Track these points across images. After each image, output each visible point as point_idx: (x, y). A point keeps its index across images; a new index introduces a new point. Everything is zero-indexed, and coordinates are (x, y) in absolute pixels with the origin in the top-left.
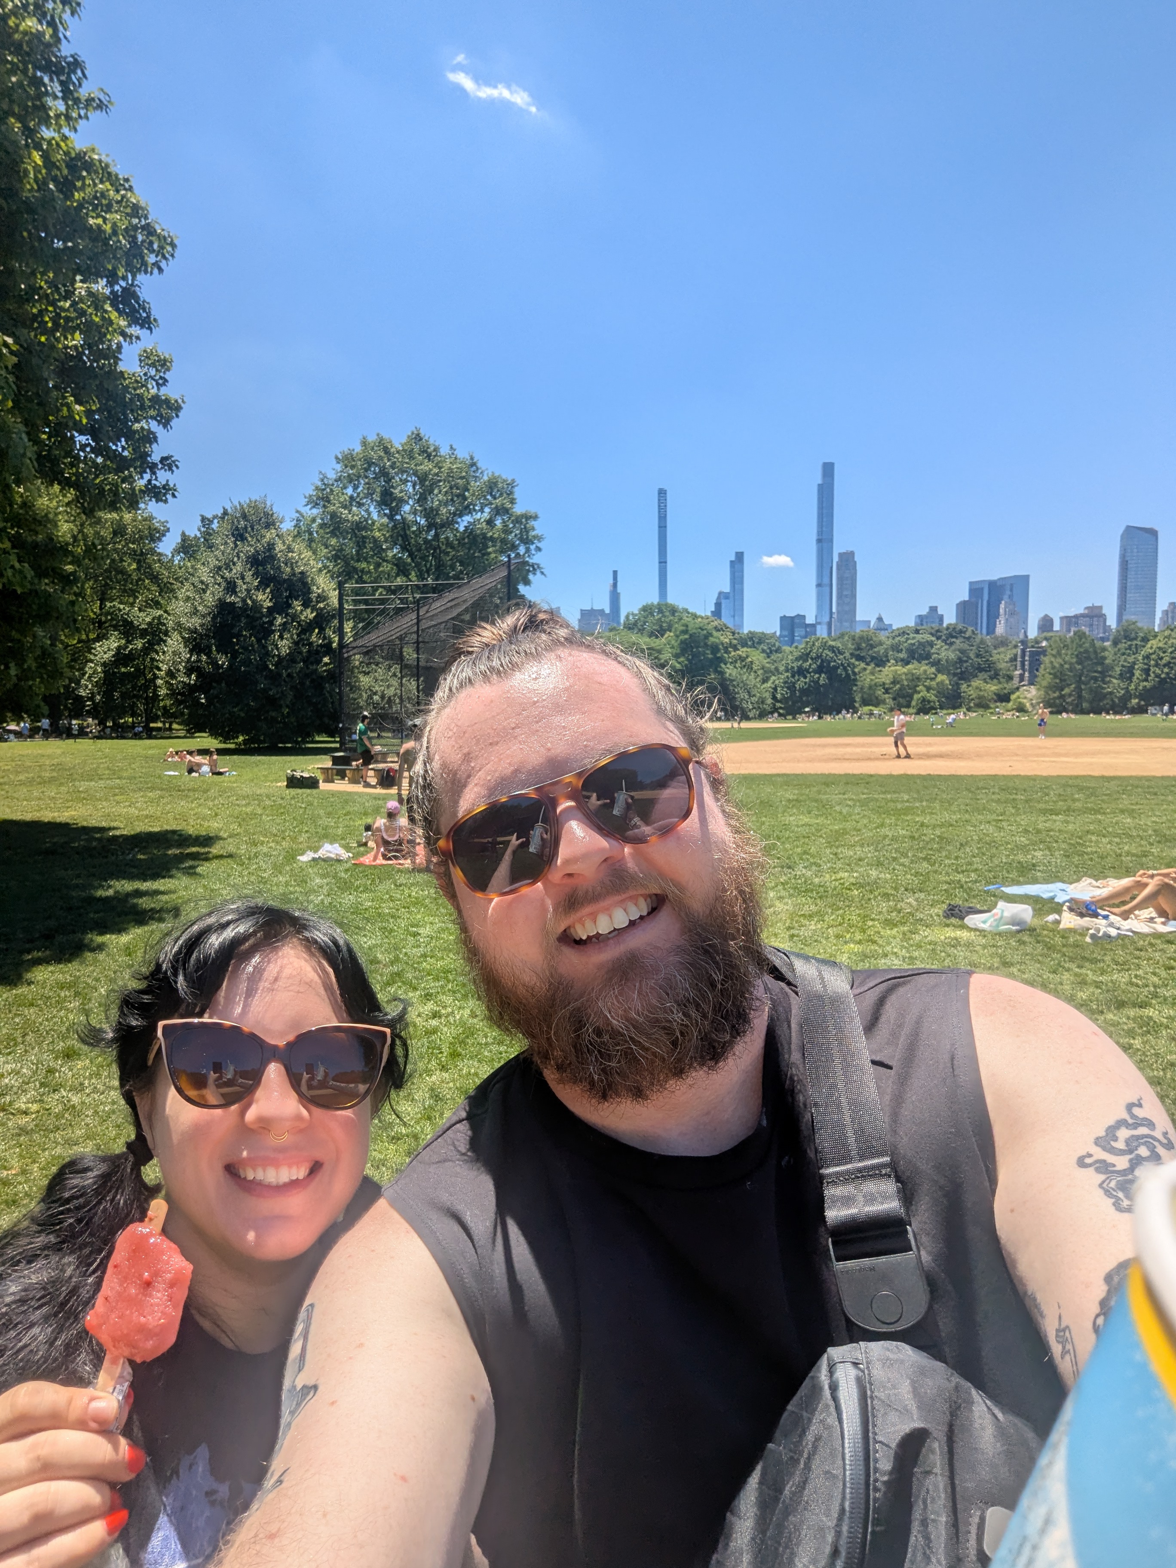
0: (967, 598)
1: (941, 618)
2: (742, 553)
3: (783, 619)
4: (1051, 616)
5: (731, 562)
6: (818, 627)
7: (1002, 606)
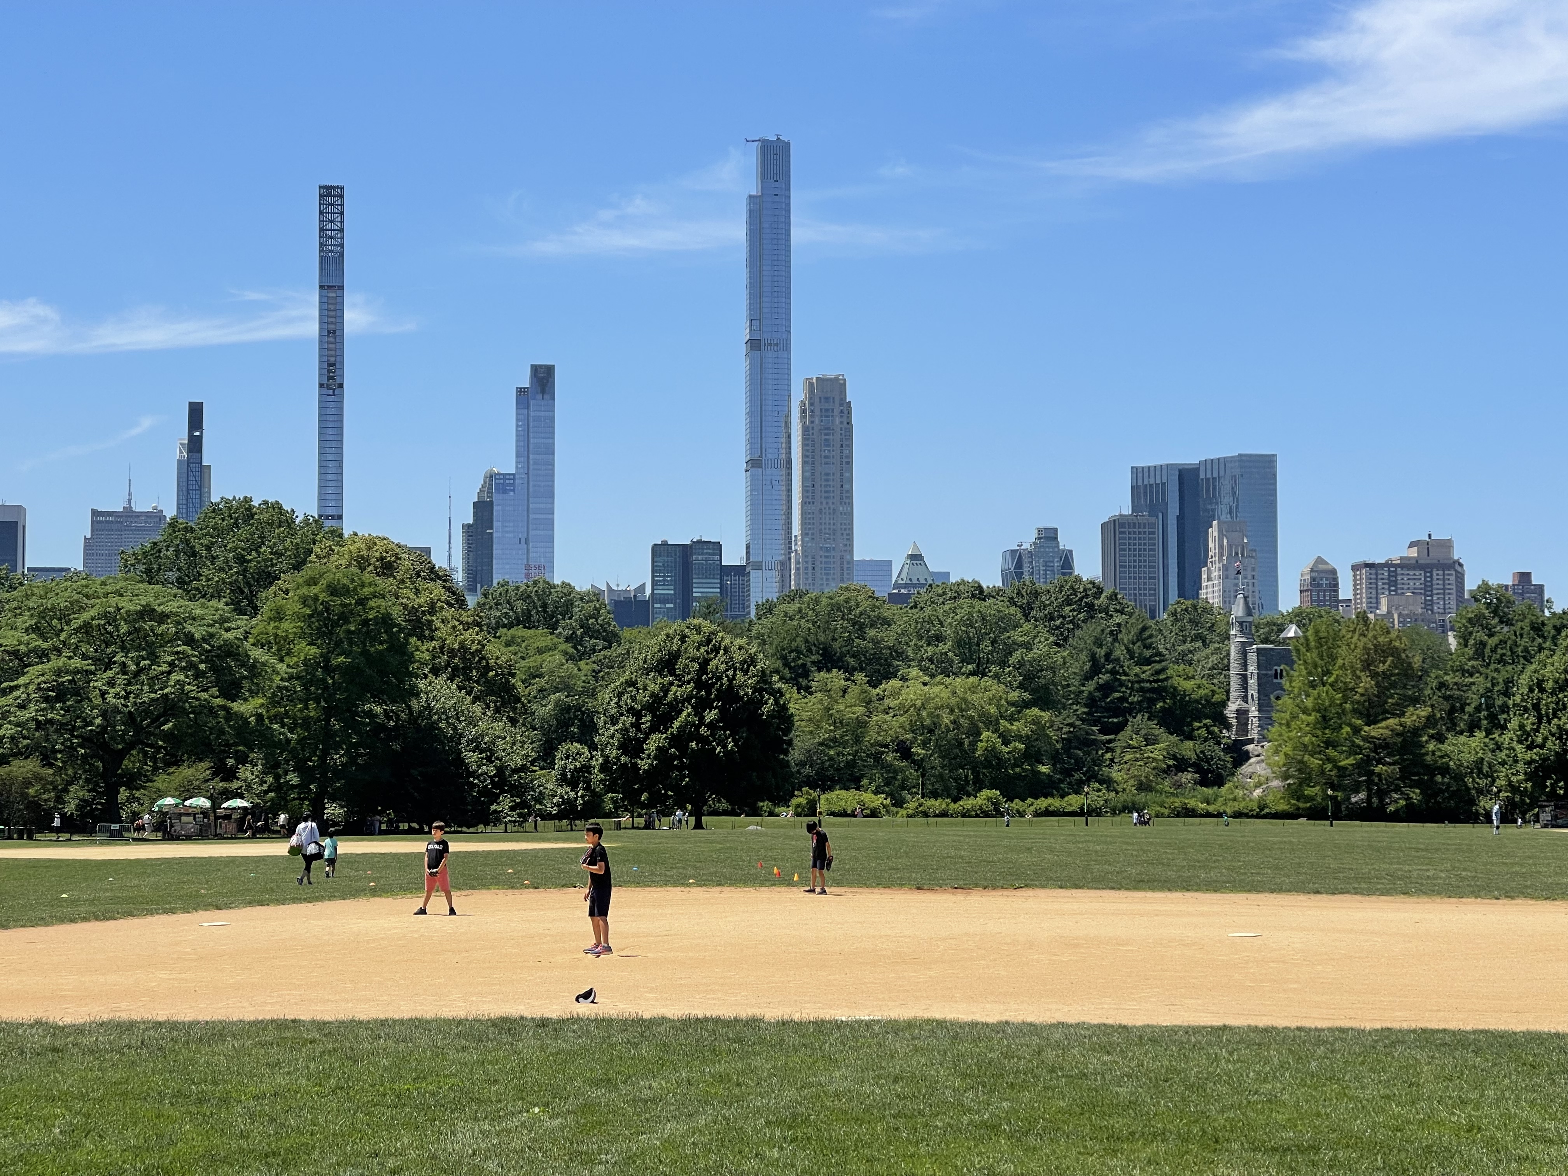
0: (1127, 511)
1: (1067, 561)
2: (549, 371)
3: (660, 550)
4: (1333, 563)
5: (520, 391)
6: (755, 576)
7: (1213, 532)
